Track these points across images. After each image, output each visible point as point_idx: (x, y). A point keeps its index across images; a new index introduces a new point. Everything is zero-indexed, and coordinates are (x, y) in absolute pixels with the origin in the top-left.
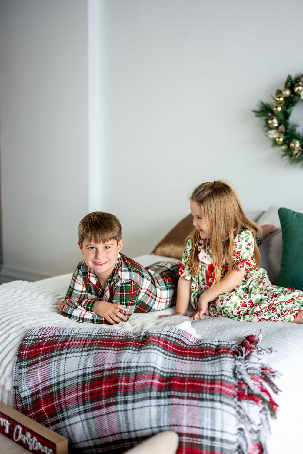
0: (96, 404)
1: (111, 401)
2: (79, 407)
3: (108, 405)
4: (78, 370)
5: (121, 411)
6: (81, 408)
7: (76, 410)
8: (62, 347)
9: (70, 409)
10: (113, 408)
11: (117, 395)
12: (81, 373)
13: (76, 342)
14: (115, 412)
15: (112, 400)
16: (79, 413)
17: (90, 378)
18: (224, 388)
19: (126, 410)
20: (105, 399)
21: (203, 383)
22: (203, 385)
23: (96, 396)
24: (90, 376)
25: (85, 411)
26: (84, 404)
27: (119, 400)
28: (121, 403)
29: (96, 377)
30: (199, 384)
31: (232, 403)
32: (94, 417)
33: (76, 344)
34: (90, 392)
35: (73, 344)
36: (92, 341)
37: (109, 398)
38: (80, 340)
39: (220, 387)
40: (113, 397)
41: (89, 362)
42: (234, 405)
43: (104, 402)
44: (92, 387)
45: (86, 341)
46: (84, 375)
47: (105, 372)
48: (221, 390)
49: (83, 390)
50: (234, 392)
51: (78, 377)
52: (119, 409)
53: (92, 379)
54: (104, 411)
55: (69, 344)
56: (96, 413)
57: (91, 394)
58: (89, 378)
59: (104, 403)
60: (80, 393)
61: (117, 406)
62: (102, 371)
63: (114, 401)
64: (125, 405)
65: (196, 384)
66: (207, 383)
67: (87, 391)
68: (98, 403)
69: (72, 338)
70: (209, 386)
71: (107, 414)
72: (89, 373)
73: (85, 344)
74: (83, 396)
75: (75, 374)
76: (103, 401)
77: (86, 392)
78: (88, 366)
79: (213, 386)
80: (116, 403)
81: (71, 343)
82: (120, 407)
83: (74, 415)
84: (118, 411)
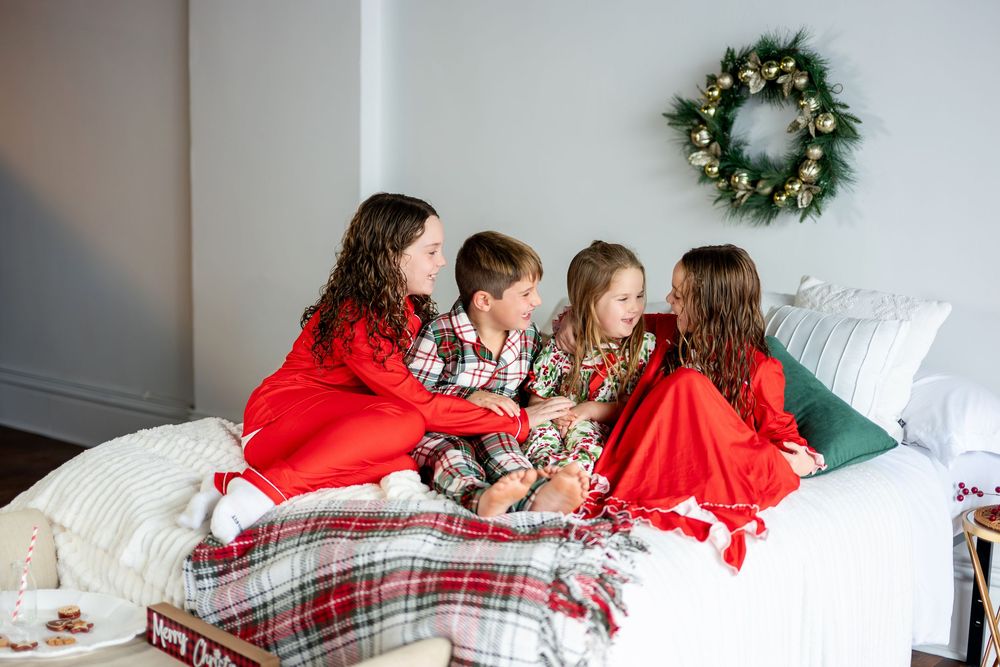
0: (326, 631)
1: (348, 624)
2: (298, 640)
3: (344, 631)
4: (292, 580)
5: (365, 637)
6: (303, 641)
7: (294, 645)
8: (267, 539)
9: (282, 644)
10: (351, 635)
11: (355, 613)
12: (296, 584)
13: (290, 529)
14: (356, 640)
15: (349, 622)
16: (300, 650)
17: (313, 591)
18: (528, 588)
19: (371, 635)
20: (339, 621)
21: (495, 579)
22: (494, 583)
23: (323, 619)
24: (312, 588)
25: (310, 646)
26: (306, 634)
27: (360, 621)
28: (364, 626)
29: (322, 588)
30: (488, 582)
31: (537, 613)
32: (325, 654)
33: (289, 532)
34: (313, 614)
35: (284, 534)
36: (316, 521)
37: (344, 618)
38: (296, 522)
39: (521, 586)
40: (349, 617)
41: (307, 562)
42: (541, 617)
43: (337, 627)
44: (316, 604)
45: (306, 523)
46: (302, 587)
47: (334, 579)
48: (522, 591)
49: (303, 611)
50: (544, 594)
51: (292, 591)
52: (362, 635)
53: (316, 593)
54: (339, 641)
55: (279, 535)
56: (327, 645)
57: (315, 617)
58: (310, 591)
59: (337, 629)
60: (297, 618)
61: (357, 631)
62: (328, 577)
63: (353, 623)
64: (371, 627)
65: (482, 581)
66: (501, 580)
67: (308, 613)
68: (328, 629)
69: (283, 522)
70: (504, 584)
71: (344, 645)
72: (308, 583)
73: (304, 529)
74: (302, 622)
75: (288, 587)
76: (336, 625)
77: (306, 614)
78: (308, 570)
79: (511, 585)
80: (356, 626)
81: (281, 531)
82: (363, 632)
83: (291, 654)
84: (360, 639)
